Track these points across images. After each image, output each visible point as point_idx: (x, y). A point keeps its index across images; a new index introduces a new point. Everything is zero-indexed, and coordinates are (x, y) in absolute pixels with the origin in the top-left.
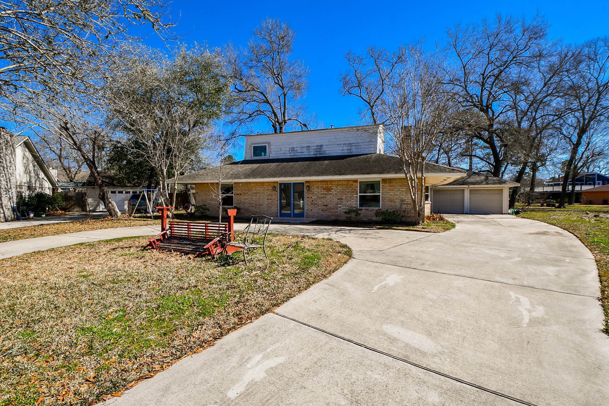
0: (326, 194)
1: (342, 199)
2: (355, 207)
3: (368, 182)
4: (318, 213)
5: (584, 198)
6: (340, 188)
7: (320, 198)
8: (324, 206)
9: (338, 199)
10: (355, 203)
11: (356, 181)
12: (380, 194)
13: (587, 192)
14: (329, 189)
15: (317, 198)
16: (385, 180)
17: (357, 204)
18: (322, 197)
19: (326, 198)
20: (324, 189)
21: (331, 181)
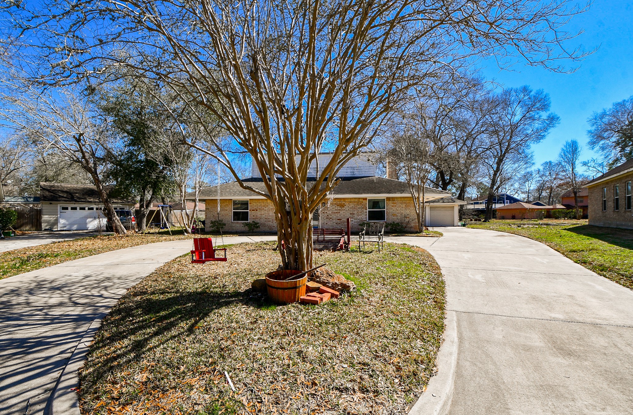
0: (340, 210)
1: (354, 214)
2: (365, 221)
3: (374, 200)
4: (333, 226)
5: (498, 214)
6: (352, 205)
7: (334, 213)
8: (338, 219)
9: (351, 214)
10: (365, 216)
11: (365, 199)
12: (385, 210)
13: (500, 210)
14: (342, 206)
15: (332, 213)
16: (388, 199)
17: (366, 218)
18: (336, 213)
19: (339, 213)
20: (338, 205)
21: (344, 199)
